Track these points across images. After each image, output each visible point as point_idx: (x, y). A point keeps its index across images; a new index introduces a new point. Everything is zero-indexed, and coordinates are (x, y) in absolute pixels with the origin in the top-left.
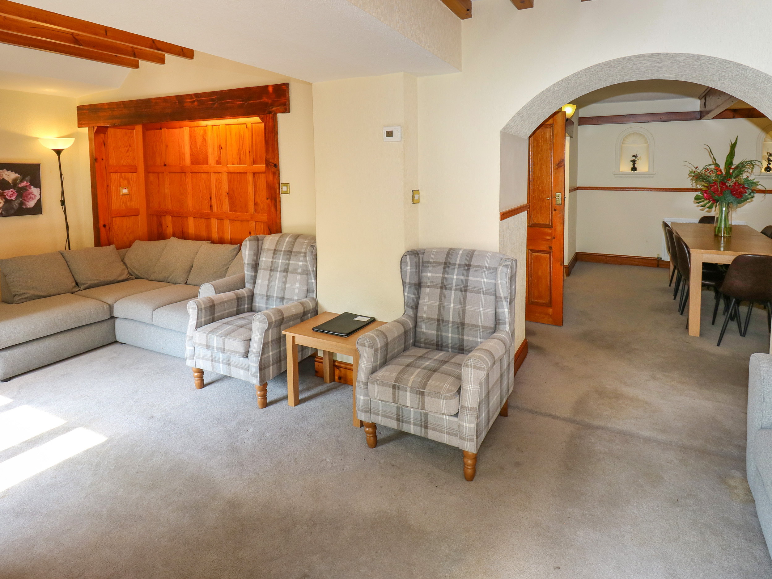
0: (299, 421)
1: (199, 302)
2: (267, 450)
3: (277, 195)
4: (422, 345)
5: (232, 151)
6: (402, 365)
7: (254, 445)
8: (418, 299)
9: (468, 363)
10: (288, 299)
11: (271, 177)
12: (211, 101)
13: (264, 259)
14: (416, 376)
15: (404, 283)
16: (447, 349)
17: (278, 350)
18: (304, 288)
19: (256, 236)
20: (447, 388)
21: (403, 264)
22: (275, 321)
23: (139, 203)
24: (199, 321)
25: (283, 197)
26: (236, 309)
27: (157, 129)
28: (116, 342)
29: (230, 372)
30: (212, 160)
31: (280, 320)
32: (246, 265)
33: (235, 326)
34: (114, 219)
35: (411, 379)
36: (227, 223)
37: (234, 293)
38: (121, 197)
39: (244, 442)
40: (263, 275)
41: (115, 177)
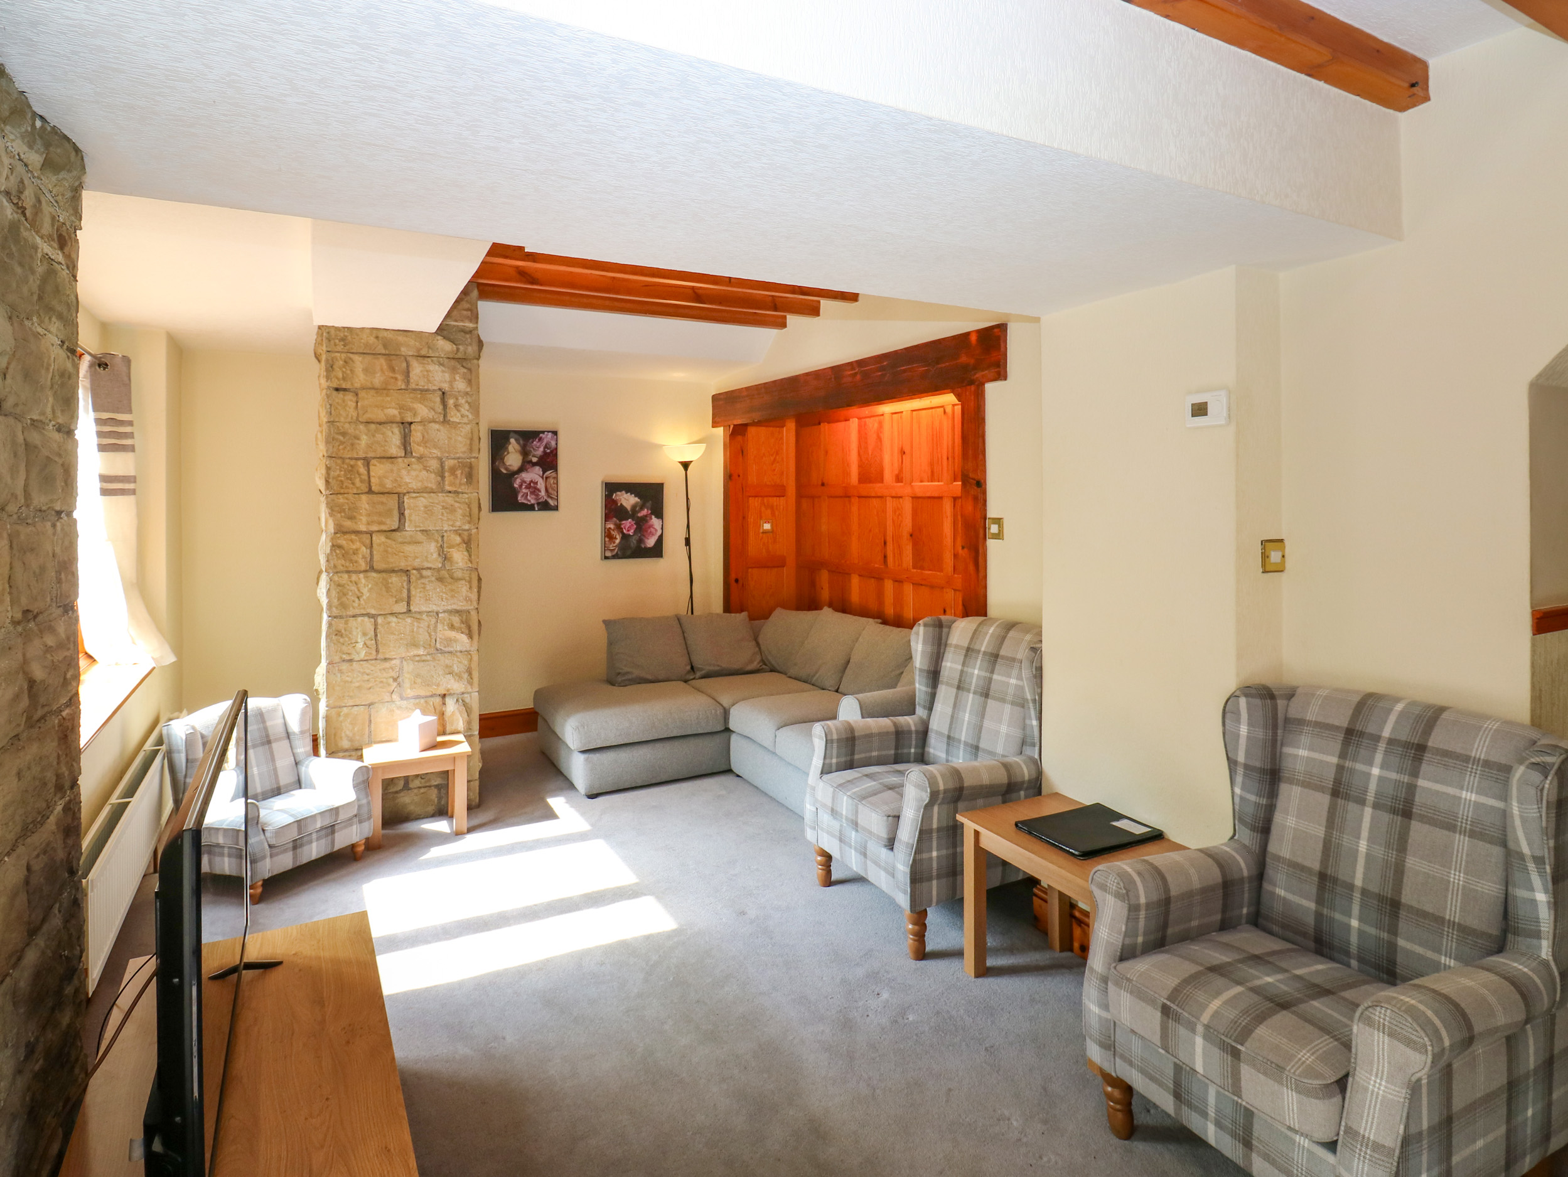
0: (976, 1011)
1: (829, 727)
2: (902, 1046)
3: (981, 540)
4: (1275, 928)
5: (921, 459)
6: (1197, 963)
7: (883, 1029)
8: (1270, 809)
9: (1372, 1016)
10: (985, 751)
11: (969, 507)
12: (880, 371)
13: (949, 664)
14: (1226, 1003)
15: (1232, 763)
16: (1345, 959)
17: (950, 851)
18: (1017, 733)
19: (938, 618)
20: (1308, 1062)
21: (1228, 715)
22: (945, 791)
23: (785, 546)
24: (828, 761)
25: (991, 544)
26: (892, 752)
27: (815, 425)
28: (729, 771)
29: (866, 870)
30: (888, 476)
31: (955, 790)
32: (917, 673)
33: (880, 784)
34: (750, 570)
35: (1211, 1005)
36: (908, 589)
37: (892, 721)
38: (761, 535)
39: (868, 1016)
40: (945, 693)
41: (754, 503)
